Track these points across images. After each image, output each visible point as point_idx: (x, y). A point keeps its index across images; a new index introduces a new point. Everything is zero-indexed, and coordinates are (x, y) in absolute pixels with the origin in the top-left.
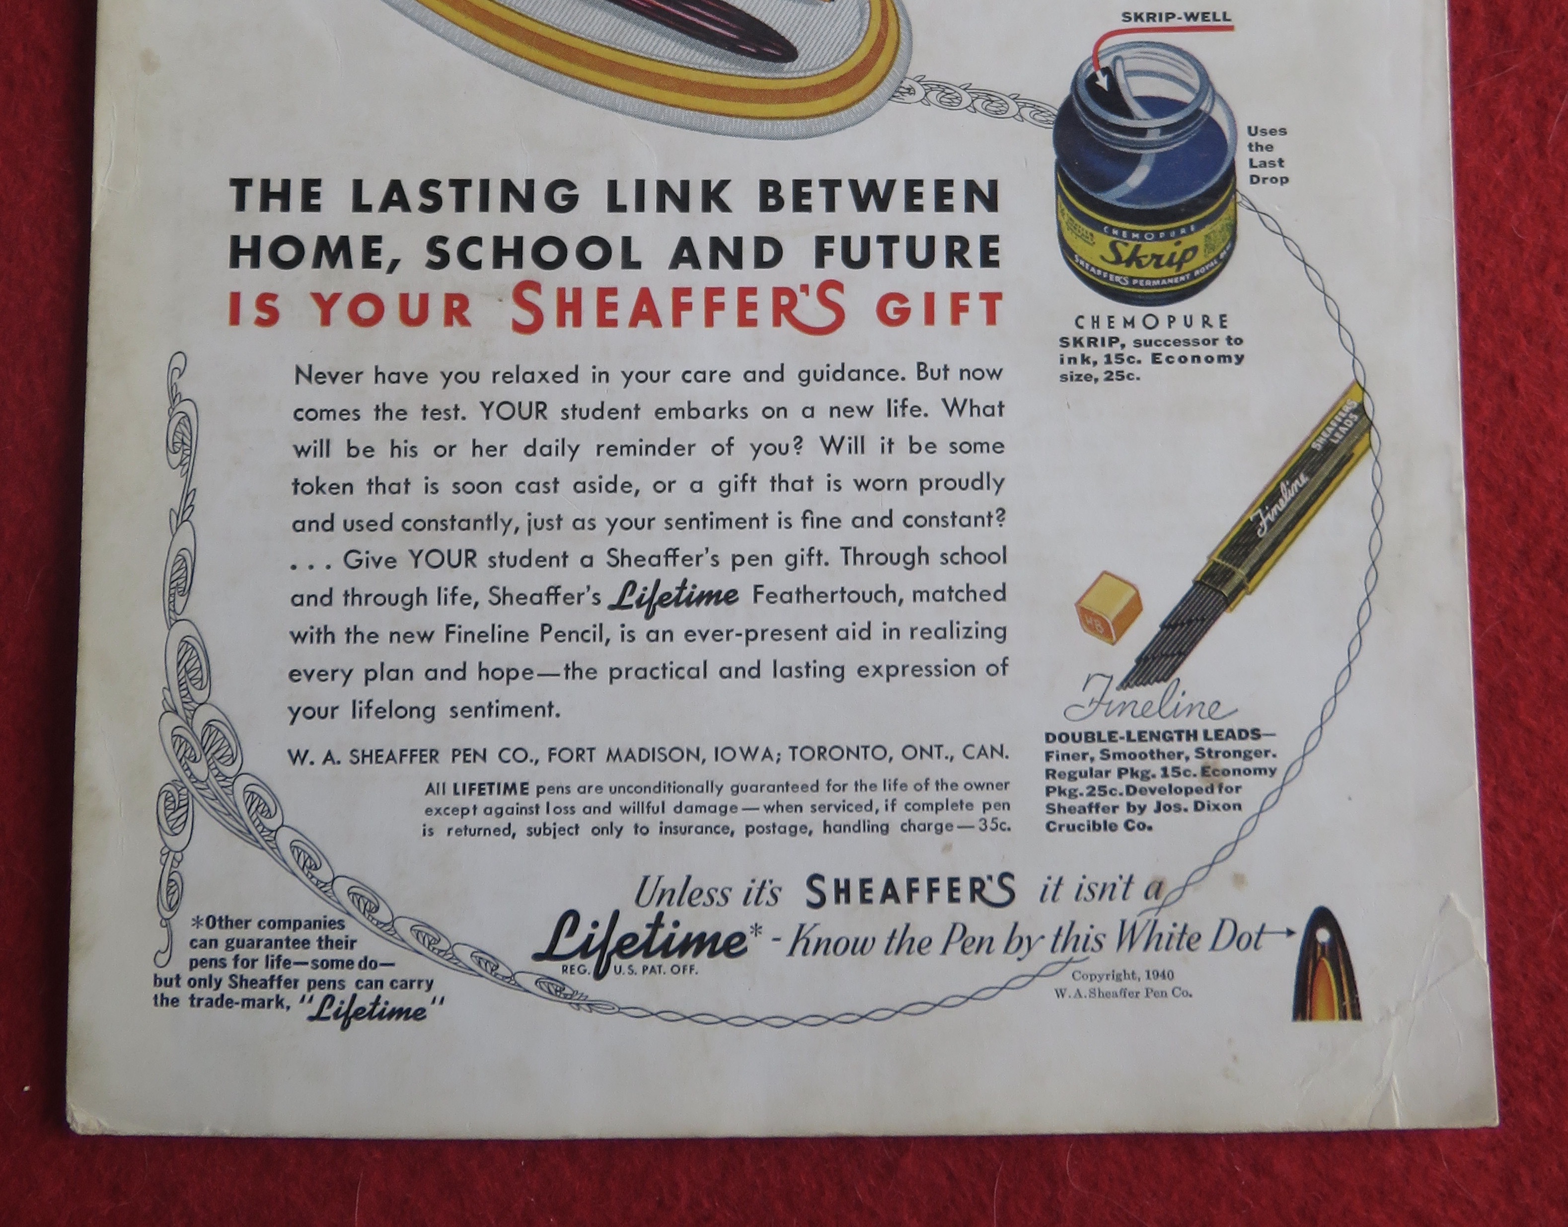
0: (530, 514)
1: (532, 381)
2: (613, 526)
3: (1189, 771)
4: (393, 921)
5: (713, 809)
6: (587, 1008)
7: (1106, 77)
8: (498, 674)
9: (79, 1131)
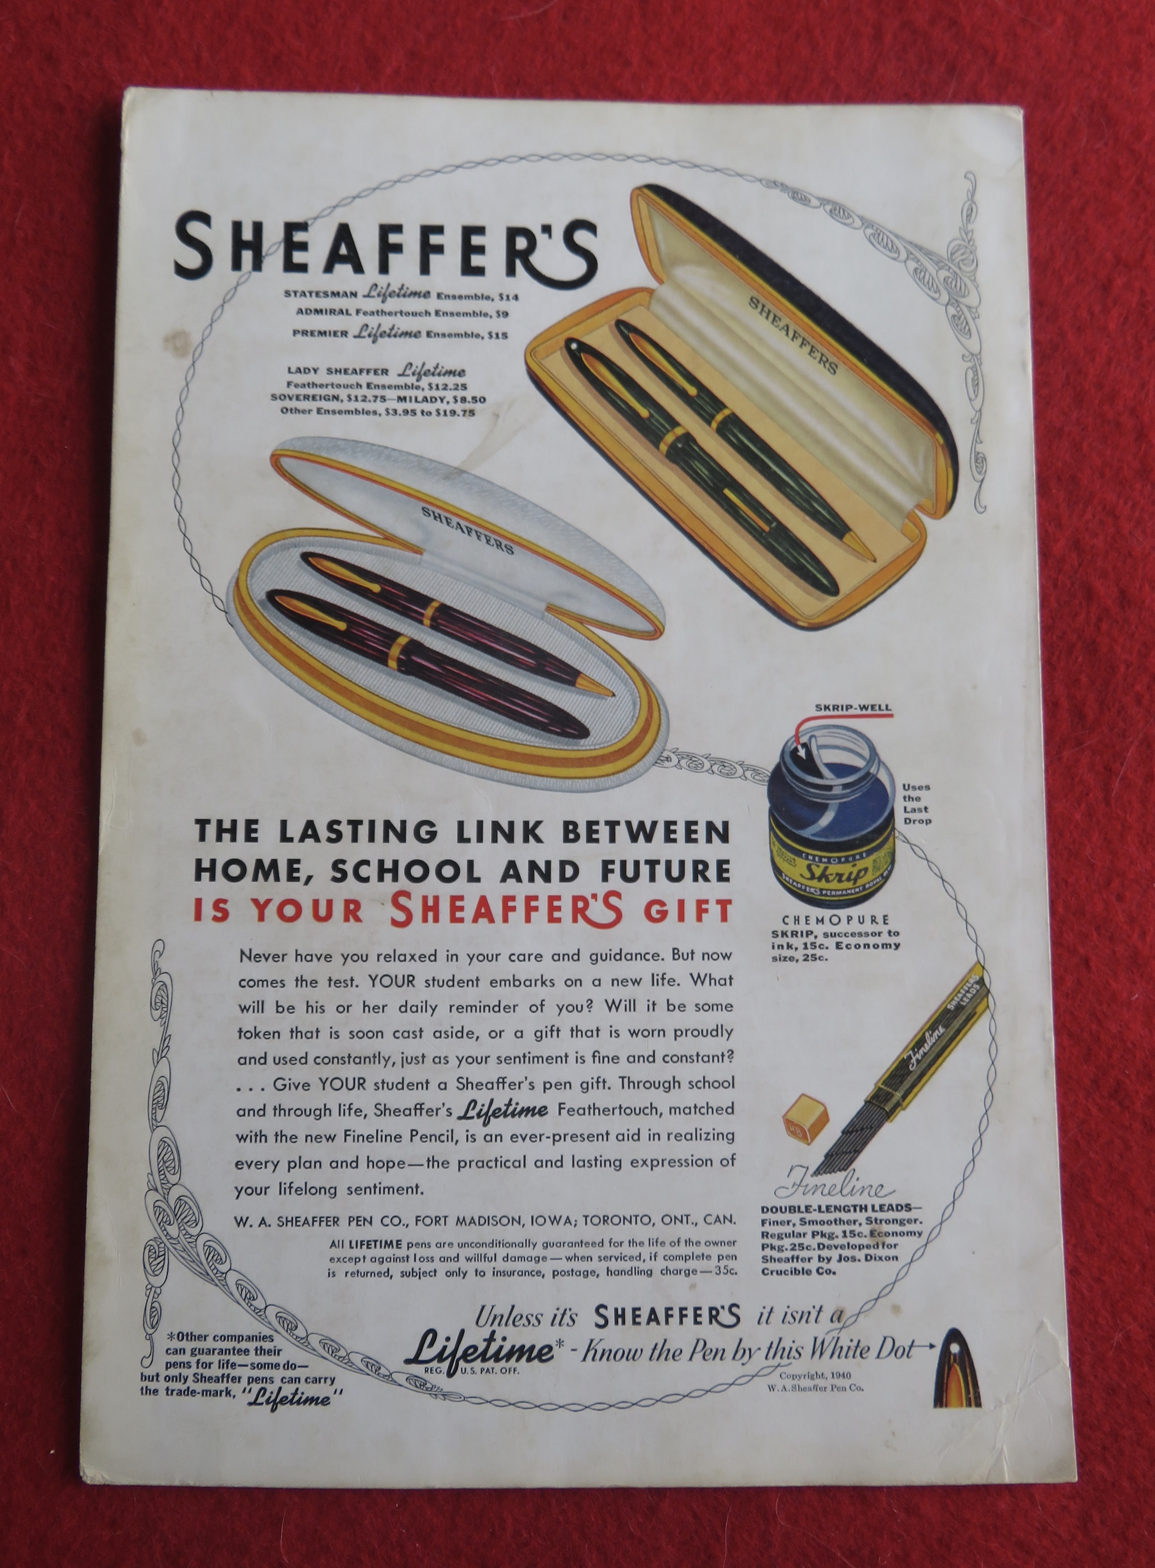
0: (403, 1053)
1: (405, 960)
2: (460, 1062)
3: (862, 1233)
4: (307, 1336)
5: (530, 1259)
6: (442, 1397)
7: (804, 750)
8: (380, 1164)
9: (89, 1482)
